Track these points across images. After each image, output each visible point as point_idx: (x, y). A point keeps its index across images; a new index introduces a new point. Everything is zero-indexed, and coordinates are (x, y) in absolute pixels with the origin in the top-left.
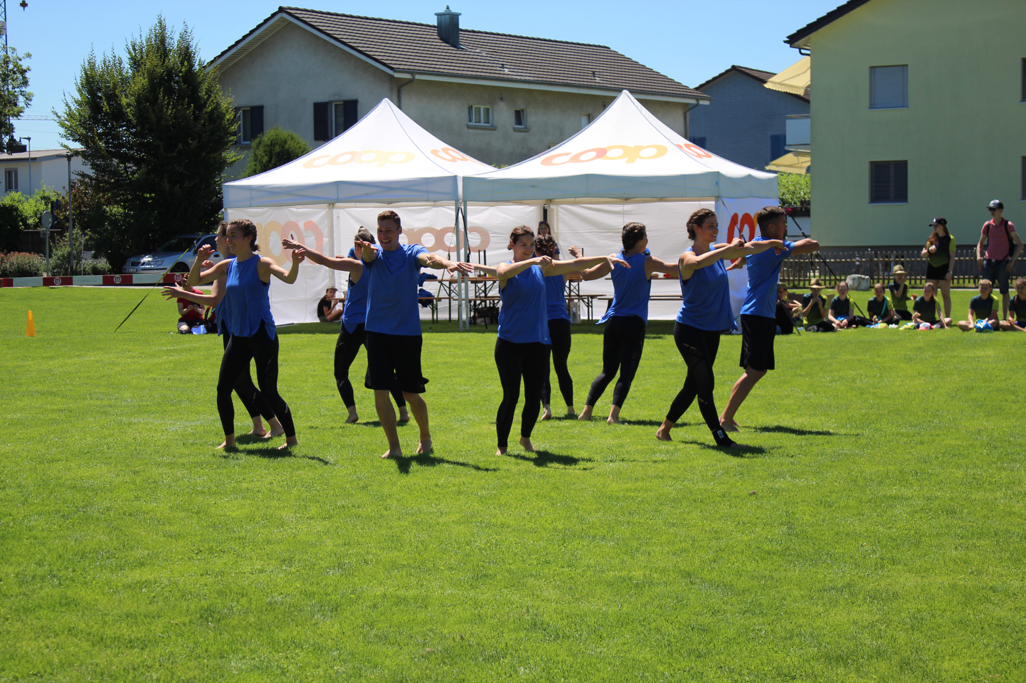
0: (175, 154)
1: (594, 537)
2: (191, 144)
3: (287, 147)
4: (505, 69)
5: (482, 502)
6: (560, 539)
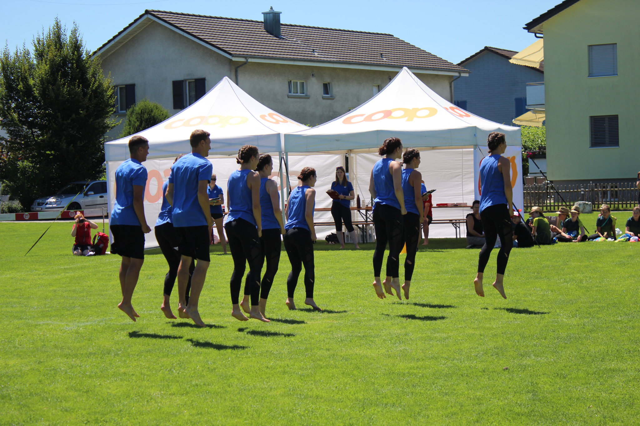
0: (69, 121)
1: (386, 404)
2: (81, 113)
3: (153, 114)
4: (315, 53)
5: (302, 379)
6: (360, 406)
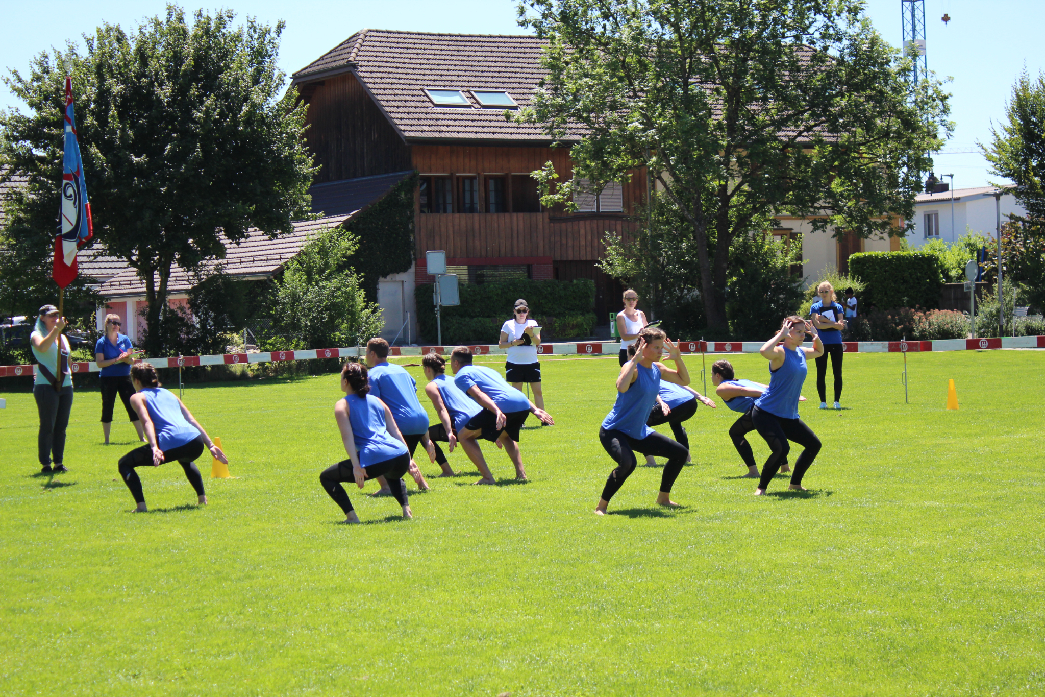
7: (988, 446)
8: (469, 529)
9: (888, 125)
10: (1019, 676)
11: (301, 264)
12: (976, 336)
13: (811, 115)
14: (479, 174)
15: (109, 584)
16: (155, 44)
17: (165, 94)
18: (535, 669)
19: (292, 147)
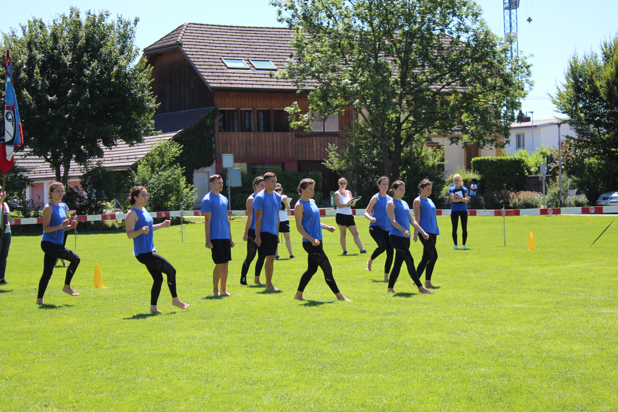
7: (552, 272)
8: (246, 319)
9: (495, 82)
10: (569, 408)
11: (148, 162)
12: (546, 207)
13: (450, 76)
14: (254, 109)
15: (31, 351)
16: (62, 30)
17: (68, 59)
18: (283, 403)
19: (143, 92)
